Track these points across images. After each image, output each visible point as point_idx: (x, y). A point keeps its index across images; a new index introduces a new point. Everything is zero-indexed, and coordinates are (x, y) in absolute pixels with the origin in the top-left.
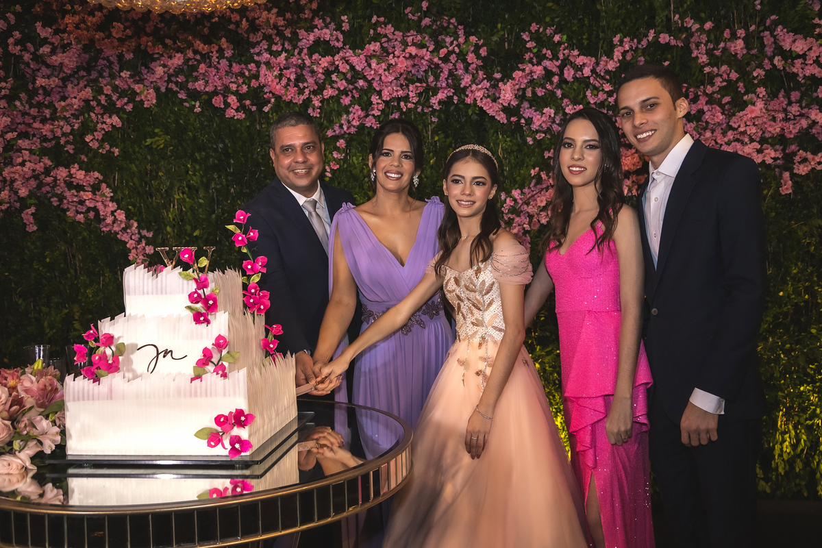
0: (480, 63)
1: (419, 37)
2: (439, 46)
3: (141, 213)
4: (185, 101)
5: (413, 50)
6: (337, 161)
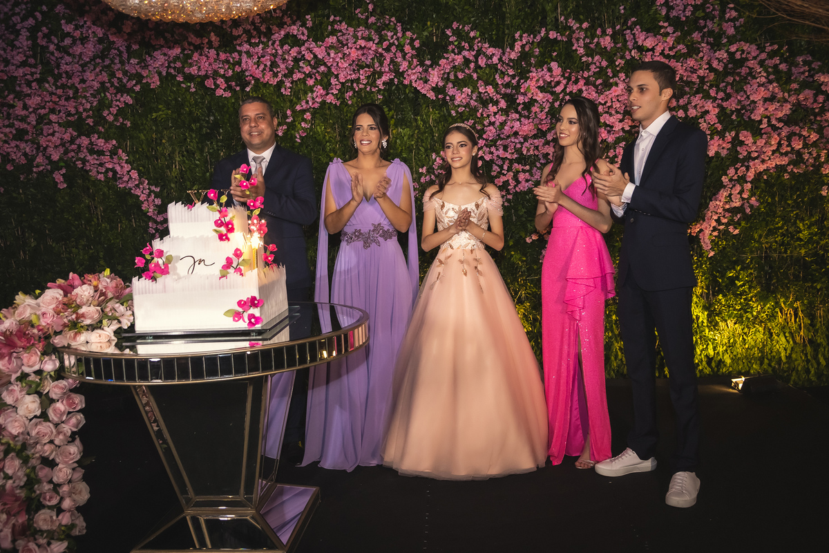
0: (414, 52)
1: (367, 32)
2: (382, 39)
3: (149, 173)
4: (182, 82)
5: (362, 43)
6: (305, 130)
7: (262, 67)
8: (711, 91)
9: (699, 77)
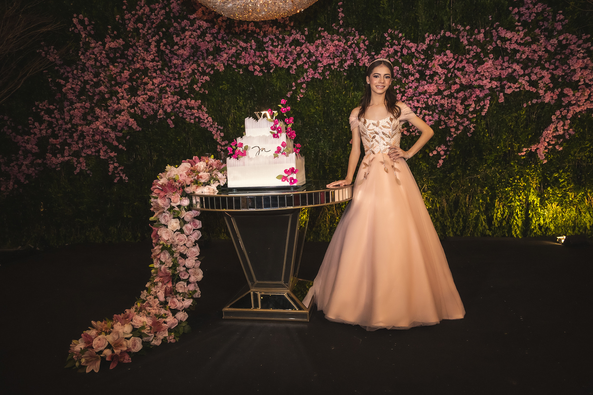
0: (365, 48)
1: (338, 37)
2: (347, 41)
3: (217, 119)
4: (236, 69)
5: (336, 42)
6: (302, 94)
7: (279, 58)
8: (546, 65)
9: (538, 55)
